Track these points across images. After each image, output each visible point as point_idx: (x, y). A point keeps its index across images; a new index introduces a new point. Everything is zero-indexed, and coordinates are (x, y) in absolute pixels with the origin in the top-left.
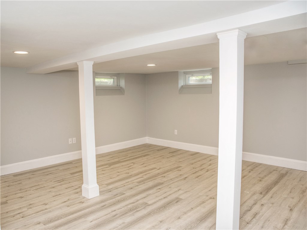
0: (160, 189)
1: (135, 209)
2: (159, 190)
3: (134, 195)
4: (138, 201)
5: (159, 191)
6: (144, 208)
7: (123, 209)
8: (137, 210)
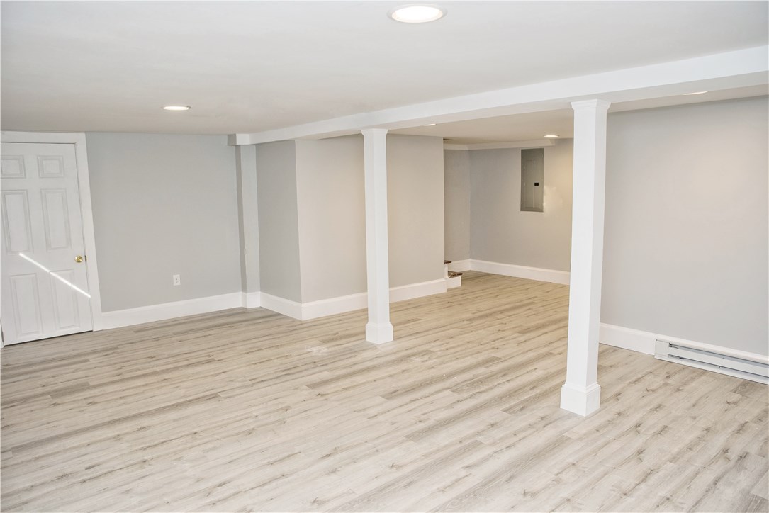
0: (420, 421)
1: (474, 383)
2: (423, 417)
3: (481, 407)
4: (471, 397)
5: (424, 414)
6: (457, 384)
7: (496, 384)
8: (469, 382)
